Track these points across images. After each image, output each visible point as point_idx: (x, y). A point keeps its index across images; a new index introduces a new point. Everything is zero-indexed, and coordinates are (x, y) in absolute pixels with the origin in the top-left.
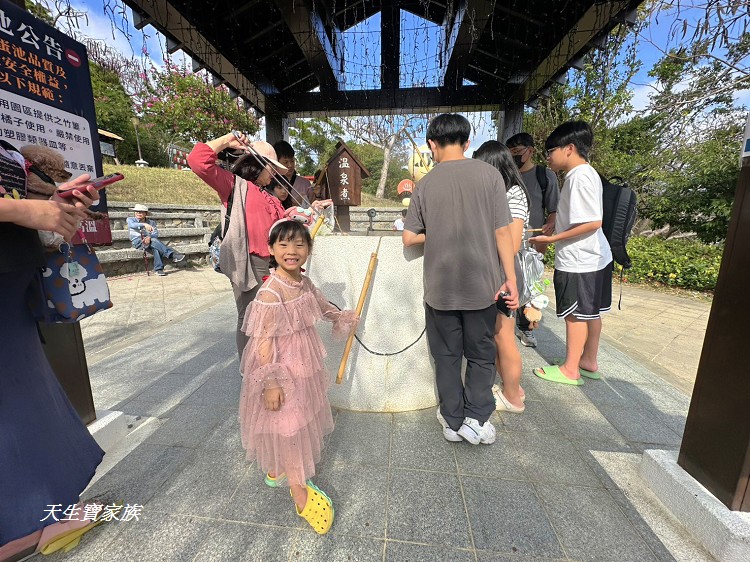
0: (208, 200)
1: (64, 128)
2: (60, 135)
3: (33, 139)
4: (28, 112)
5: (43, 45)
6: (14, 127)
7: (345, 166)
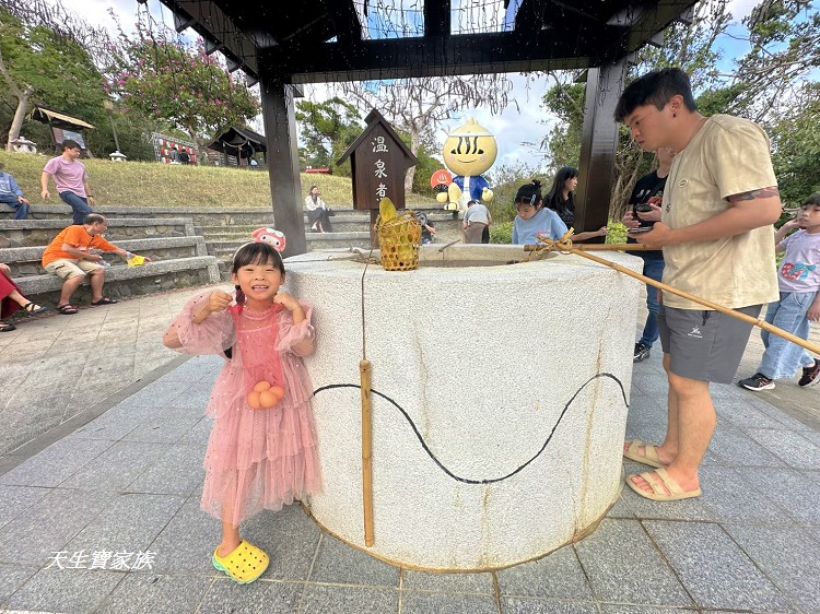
0: (201, 201)
7: (382, 148)
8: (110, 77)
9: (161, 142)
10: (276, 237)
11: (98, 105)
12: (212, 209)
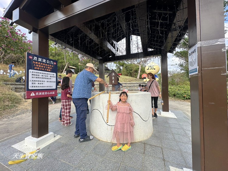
1: (51, 76)
2: (50, 77)
3: (46, 78)
4: (46, 74)
5: (50, 63)
6: (43, 77)
7: (114, 75)
8: (81, 59)
11: (78, 64)
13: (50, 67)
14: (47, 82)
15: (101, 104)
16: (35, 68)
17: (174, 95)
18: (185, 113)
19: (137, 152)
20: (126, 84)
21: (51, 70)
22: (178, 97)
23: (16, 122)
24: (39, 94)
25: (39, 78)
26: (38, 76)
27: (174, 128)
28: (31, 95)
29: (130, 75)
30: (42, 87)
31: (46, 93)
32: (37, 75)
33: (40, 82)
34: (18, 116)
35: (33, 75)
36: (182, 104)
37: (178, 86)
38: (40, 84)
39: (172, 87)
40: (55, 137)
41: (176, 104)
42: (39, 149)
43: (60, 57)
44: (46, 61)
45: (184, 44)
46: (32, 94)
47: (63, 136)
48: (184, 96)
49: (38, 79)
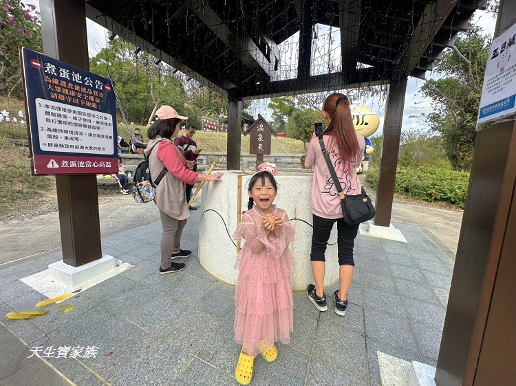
0: (213, 149)
1: (100, 120)
2: (98, 122)
3: (85, 126)
4: (84, 114)
5: (94, 85)
6: (78, 122)
7: (262, 129)
8: (189, 93)
9: (205, 120)
10: (272, 167)
11: (182, 106)
12: (216, 153)
13: (95, 97)
14: (90, 135)
15: (224, 199)
16: (52, 96)
17: (407, 190)
18: (426, 232)
19: (304, 313)
20: (293, 157)
21: (98, 104)
22: (414, 195)
23: (38, 228)
24: (69, 164)
25: (65, 123)
26: (62, 119)
27: (398, 264)
28: (50, 166)
29: (306, 138)
30: (77, 147)
31: (88, 164)
32: (59, 116)
33: (69, 135)
34: (42, 216)
35: (48, 113)
36: (423, 212)
37: (418, 169)
38: (72, 139)
39: (404, 171)
40: (118, 265)
41: (407, 211)
42: (79, 291)
43: (140, 87)
44: (82, 80)
45: (454, 59)
46: (51, 163)
47: (136, 264)
48: (429, 192)
49: (63, 127)
